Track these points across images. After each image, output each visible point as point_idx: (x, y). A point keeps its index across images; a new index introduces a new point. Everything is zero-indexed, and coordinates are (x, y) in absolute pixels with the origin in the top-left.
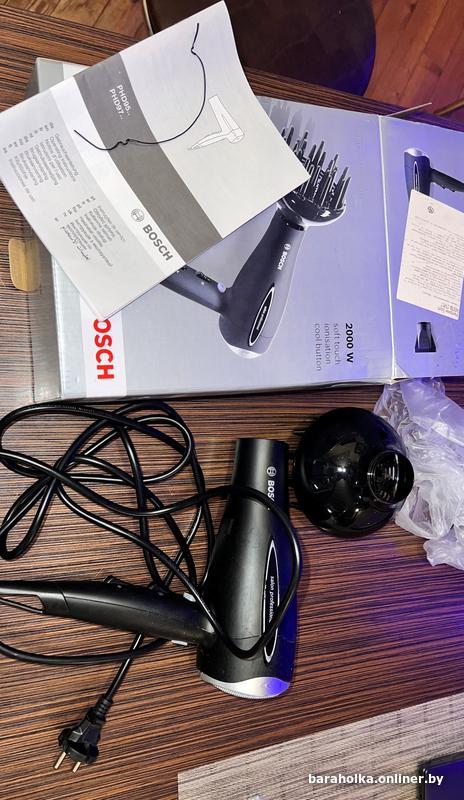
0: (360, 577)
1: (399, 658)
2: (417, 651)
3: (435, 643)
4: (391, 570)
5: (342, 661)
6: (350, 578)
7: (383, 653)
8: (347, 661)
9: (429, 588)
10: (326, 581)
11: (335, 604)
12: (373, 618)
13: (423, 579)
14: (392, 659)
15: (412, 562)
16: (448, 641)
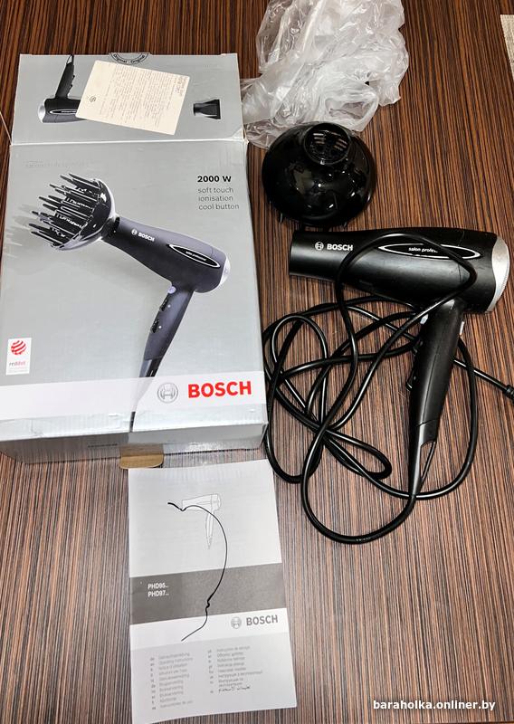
0: (409, 165)
1: (480, 131)
2: (475, 114)
3: (468, 96)
4: (403, 136)
5: (482, 184)
6: (409, 174)
7: (476, 145)
8: (481, 180)
9: (420, 101)
10: (412, 197)
11: (432, 188)
12: (445, 154)
13: (412, 107)
14: (481, 138)
15: (396, 116)
16: (467, 85)
